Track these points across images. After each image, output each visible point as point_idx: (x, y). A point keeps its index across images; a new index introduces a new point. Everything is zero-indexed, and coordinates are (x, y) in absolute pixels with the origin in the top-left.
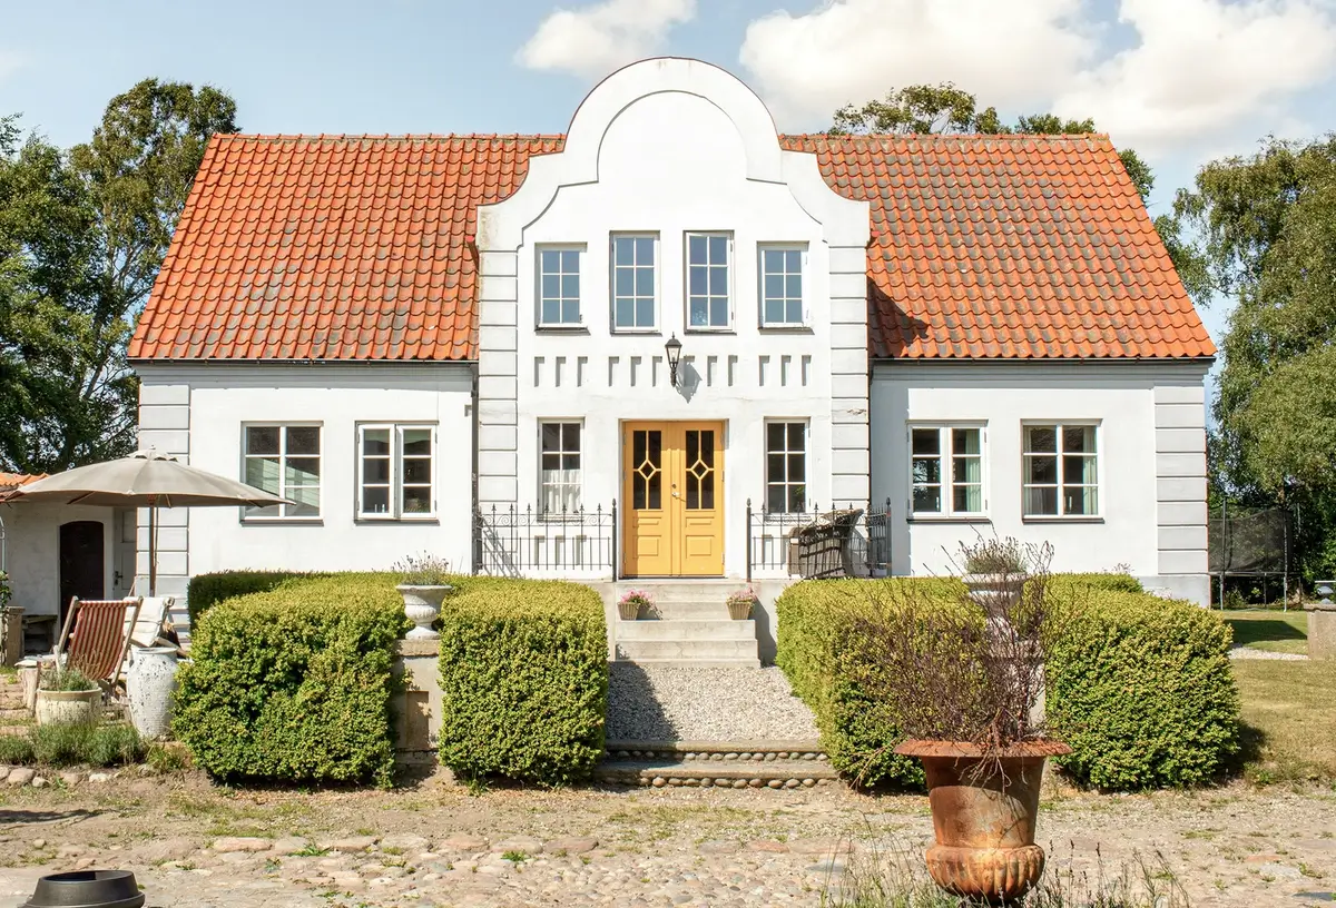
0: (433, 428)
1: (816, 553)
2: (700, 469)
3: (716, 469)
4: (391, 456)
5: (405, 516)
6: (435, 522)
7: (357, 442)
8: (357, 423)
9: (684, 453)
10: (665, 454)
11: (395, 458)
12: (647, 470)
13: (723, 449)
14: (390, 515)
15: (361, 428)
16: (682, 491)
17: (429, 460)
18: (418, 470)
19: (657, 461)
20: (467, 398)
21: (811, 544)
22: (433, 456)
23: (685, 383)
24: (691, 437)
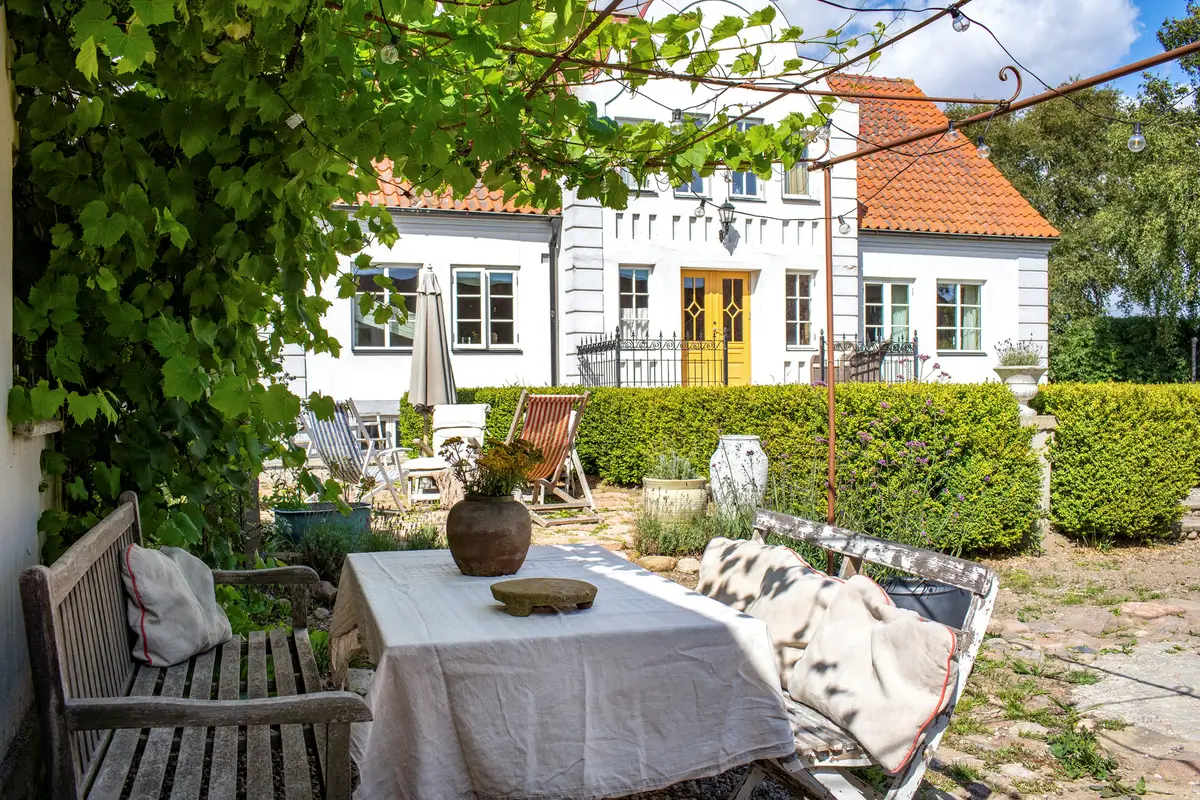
0: (514, 272)
1: (863, 373)
2: (733, 310)
3: (744, 310)
4: (482, 295)
5: (493, 347)
6: (519, 352)
7: (452, 283)
8: (453, 266)
9: (721, 296)
10: (708, 298)
11: (484, 297)
12: (695, 310)
13: (749, 294)
14: (482, 346)
15: (455, 270)
16: (720, 326)
17: (511, 299)
18: (503, 308)
19: (701, 302)
20: (545, 248)
21: (859, 365)
22: (515, 296)
23: (730, 240)
24: (726, 284)
